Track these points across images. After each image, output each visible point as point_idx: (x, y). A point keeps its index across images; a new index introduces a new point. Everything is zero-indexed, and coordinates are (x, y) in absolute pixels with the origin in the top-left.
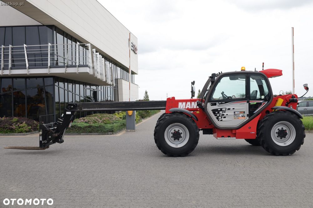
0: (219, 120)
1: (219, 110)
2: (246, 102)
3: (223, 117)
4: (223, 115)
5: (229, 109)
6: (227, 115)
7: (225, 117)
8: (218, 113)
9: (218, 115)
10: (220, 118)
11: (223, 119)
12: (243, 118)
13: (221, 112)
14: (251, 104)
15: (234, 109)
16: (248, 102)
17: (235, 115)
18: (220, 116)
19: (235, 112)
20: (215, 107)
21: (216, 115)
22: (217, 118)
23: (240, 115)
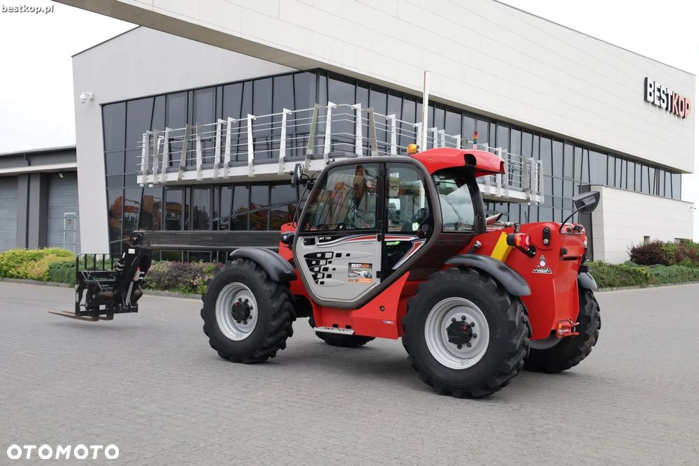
0: (317, 282)
1: (319, 255)
2: (375, 238)
3: (326, 273)
4: (326, 269)
5: (339, 255)
6: (334, 269)
7: (329, 276)
8: (318, 263)
9: (316, 269)
10: (319, 276)
11: (326, 280)
12: (368, 280)
13: (322, 262)
14: (388, 244)
15: (348, 255)
16: (381, 239)
17: (350, 271)
18: (319, 271)
19: (350, 264)
20: (311, 249)
21: (312, 270)
22: (315, 277)
23: (362, 273)
